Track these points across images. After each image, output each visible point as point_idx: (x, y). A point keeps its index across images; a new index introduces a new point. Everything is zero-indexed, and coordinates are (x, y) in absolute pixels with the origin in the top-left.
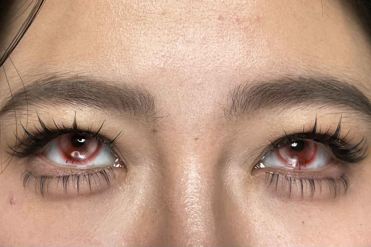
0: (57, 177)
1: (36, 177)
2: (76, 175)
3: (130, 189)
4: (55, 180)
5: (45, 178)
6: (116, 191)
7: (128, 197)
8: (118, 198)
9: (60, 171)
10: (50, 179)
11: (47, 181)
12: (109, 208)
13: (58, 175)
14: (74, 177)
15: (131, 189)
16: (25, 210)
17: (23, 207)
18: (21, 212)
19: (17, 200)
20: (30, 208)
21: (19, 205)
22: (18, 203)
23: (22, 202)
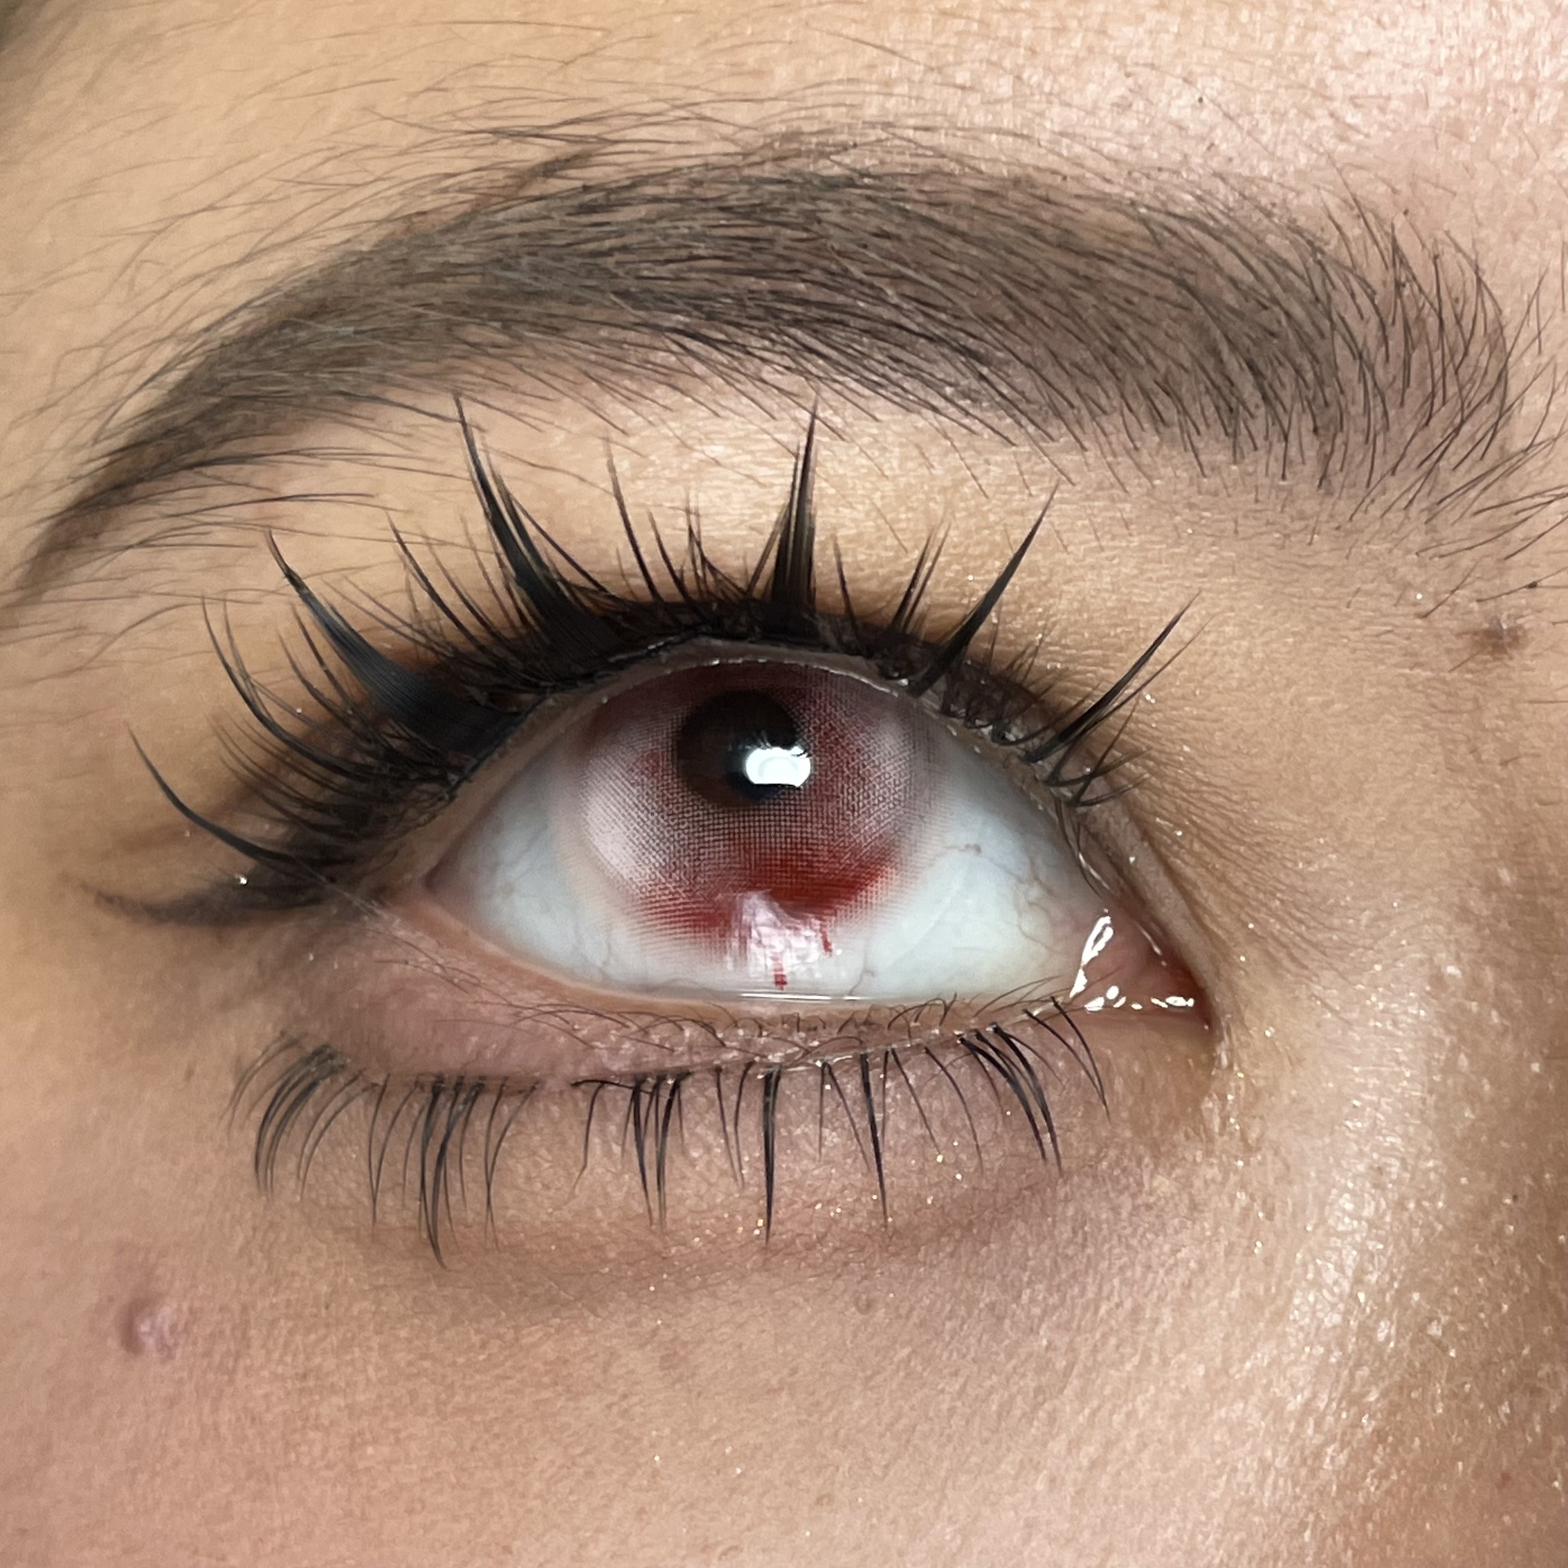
0: (576, 1085)
1: (380, 1094)
2: (750, 1064)
3: (1252, 1198)
4: (555, 1110)
5: (462, 1096)
6: (1115, 1210)
7: (1233, 1268)
8: (1139, 1270)
9: (605, 1033)
10: (516, 1101)
11: (479, 1125)
12: (1061, 1364)
13: (584, 1072)
14: (729, 1083)
15: (1259, 1196)
16: (266, 1396)
17: (248, 1371)
18: (226, 1416)
19: (191, 1310)
20: (311, 1383)
21: (207, 1354)
22: (195, 1343)
23: (238, 1333)
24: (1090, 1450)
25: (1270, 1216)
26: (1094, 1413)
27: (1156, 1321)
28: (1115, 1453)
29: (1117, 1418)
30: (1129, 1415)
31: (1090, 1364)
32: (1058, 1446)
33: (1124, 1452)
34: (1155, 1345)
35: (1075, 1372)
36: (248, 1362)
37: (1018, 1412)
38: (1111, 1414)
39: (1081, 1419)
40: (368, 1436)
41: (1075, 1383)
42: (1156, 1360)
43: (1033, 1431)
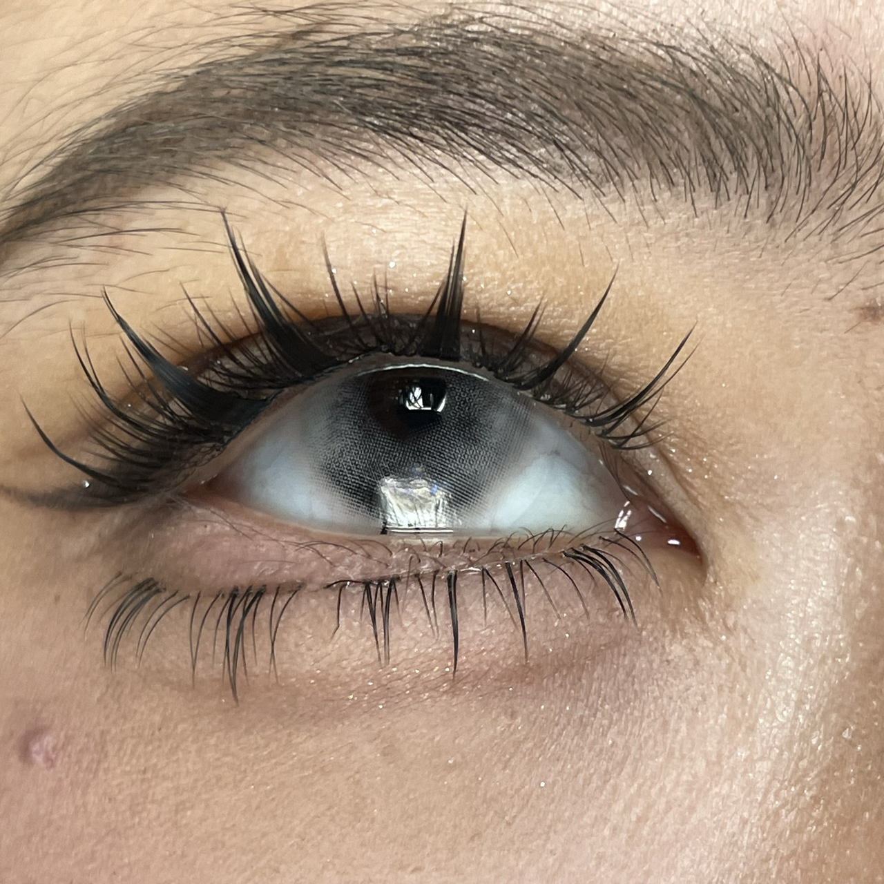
0: (327, 587)
2: (437, 571)
9: (343, 558)
11: (262, 615)
13: (332, 579)
16: (118, 785)
17: (107, 771)
18: (91, 798)
19: (66, 737)
20: (149, 775)
21: (78, 762)
22: (69, 756)
23: (99, 748)
24: (637, 810)
25: (744, 668)
26: (640, 786)
27: (677, 731)
28: (652, 813)
29: (654, 791)
30: (662, 789)
31: (637, 756)
32: (618, 807)
33: (658, 812)
34: (677, 746)
35: (628, 761)
36: (106, 765)
37: (594, 785)
38: (651, 788)
39: (632, 791)
40: (188, 805)
41: (628, 769)
42: (677, 754)
43: (603, 797)
